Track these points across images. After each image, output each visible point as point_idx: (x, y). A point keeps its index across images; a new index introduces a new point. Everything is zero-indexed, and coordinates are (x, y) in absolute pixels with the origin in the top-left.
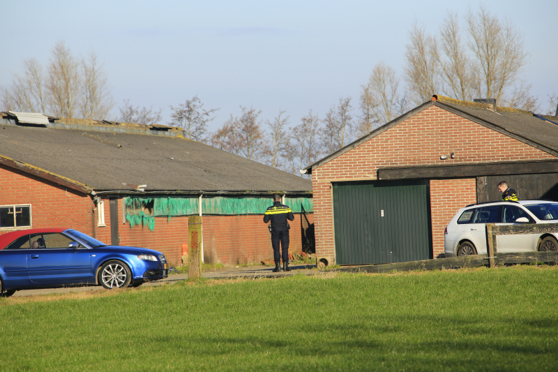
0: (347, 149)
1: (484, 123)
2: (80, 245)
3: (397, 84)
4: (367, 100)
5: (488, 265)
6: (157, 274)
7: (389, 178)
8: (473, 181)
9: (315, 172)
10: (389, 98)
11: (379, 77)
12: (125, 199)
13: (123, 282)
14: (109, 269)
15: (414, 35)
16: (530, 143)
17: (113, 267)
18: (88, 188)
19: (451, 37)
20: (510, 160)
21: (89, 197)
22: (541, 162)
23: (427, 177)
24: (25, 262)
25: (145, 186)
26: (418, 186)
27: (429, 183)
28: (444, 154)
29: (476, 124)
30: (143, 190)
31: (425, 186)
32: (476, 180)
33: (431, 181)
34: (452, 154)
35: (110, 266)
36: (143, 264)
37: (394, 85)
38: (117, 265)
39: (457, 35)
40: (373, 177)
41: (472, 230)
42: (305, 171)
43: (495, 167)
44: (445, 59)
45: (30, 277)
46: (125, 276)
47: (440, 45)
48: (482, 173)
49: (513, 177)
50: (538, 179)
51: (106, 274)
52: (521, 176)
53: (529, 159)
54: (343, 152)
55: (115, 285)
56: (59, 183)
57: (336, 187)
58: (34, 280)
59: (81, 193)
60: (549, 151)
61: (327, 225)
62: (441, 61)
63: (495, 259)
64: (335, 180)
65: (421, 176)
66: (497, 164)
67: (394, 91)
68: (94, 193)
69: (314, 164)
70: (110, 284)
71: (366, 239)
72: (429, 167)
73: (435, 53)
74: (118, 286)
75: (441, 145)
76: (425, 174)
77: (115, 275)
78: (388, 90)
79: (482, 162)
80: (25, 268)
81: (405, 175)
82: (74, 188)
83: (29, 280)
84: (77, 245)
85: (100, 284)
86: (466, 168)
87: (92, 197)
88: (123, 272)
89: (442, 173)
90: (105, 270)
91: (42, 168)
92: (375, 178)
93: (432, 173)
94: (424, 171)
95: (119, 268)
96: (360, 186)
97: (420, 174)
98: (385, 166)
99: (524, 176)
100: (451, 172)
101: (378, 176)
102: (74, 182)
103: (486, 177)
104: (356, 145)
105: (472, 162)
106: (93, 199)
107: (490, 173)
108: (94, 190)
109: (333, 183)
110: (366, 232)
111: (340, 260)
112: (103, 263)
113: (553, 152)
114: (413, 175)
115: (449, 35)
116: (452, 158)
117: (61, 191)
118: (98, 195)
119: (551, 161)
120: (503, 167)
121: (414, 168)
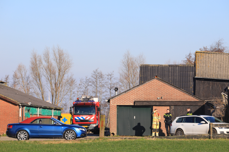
0: (123, 93)
1: (174, 87)
2: (57, 123)
3: (26, 71)
4: (15, 76)
5: (210, 138)
6: (85, 135)
7: (138, 105)
8: (168, 108)
9: (111, 101)
10: (23, 76)
11: (20, 68)
12: (25, 107)
13: (73, 138)
14: (68, 133)
15: (33, 54)
16: (190, 95)
17: (70, 132)
18: (18, 103)
19: (47, 55)
20: (182, 101)
21: (18, 106)
22: (193, 102)
23: (152, 105)
24: (37, 128)
25: (31, 103)
26: (148, 108)
27: (153, 107)
28: (159, 97)
29: (171, 87)
30: (29, 104)
31: (151, 108)
32: (170, 107)
33: (154, 107)
34: (162, 97)
35: (68, 132)
36: (80, 131)
37: (25, 71)
38: (71, 131)
39: (49, 55)
40: (132, 104)
41: (182, 125)
42: (107, 101)
43: (177, 103)
44: (44, 63)
45: (39, 134)
46: (74, 135)
47: (42, 58)
48: (172, 105)
49: (183, 106)
50: (192, 108)
51: (67, 134)
52: (186, 106)
53: (189, 101)
54: (122, 94)
55: (70, 139)
56: (8, 100)
57: (118, 107)
58: (40, 135)
59: (15, 104)
60: (196, 98)
61: (115, 121)
62: (43, 64)
63: (212, 136)
64: (118, 104)
65: (150, 105)
66: (178, 102)
67: (25, 74)
68: (20, 105)
69: (111, 98)
70: (68, 138)
71: (128, 126)
72: (153, 102)
73: (40, 61)
74: (71, 139)
75: (157, 94)
76: (152, 104)
77: (70, 135)
78: (23, 73)
79: (172, 101)
80: (38, 131)
81: (145, 104)
82: (13, 102)
83: (39, 135)
84: (56, 123)
85: (64, 138)
86: (167, 103)
87: (19, 106)
88: (73, 134)
89: (158, 104)
90: (67, 133)
91: (2, 94)
92: (133, 104)
93: (154, 104)
94: (151, 103)
95: (72, 132)
96: (127, 107)
97: (150, 104)
98: (137, 100)
99: (187, 106)
100: (161, 104)
101: (134, 104)
102: (13, 100)
103: (173, 106)
104: (127, 92)
105: (169, 100)
106: (19, 107)
107: (175, 105)
108: (21, 104)
109: (117, 105)
110: (128, 124)
111: (118, 133)
112: (66, 130)
113: (197, 98)
114: (147, 104)
115: (46, 55)
116: (162, 99)
117: (8, 103)
118: (21, 105)
119: (197, 102)
120: (180, 103)
121: (148, 102)
